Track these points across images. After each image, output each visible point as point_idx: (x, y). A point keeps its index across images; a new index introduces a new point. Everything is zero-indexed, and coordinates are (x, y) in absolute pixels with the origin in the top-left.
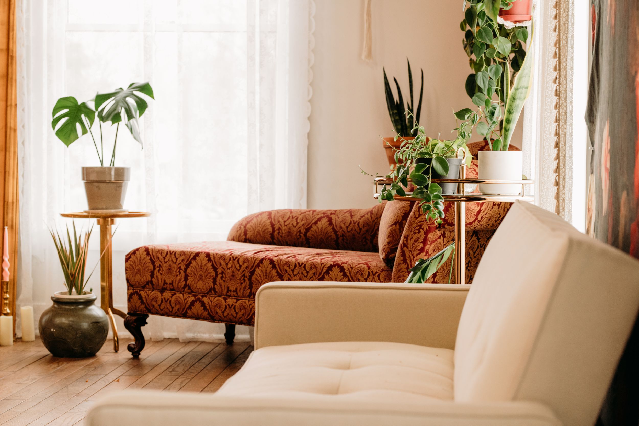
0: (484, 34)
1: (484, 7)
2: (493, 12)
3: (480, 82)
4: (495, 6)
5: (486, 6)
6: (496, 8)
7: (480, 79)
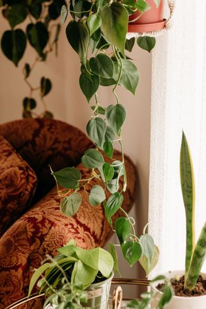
0: (99, 66)
1: (100, 23)
2: (115, 32)
3: (94, 135)
4: (118, 22)
5: (103, 21)
6: (120, 25)
7: (94, 132)
